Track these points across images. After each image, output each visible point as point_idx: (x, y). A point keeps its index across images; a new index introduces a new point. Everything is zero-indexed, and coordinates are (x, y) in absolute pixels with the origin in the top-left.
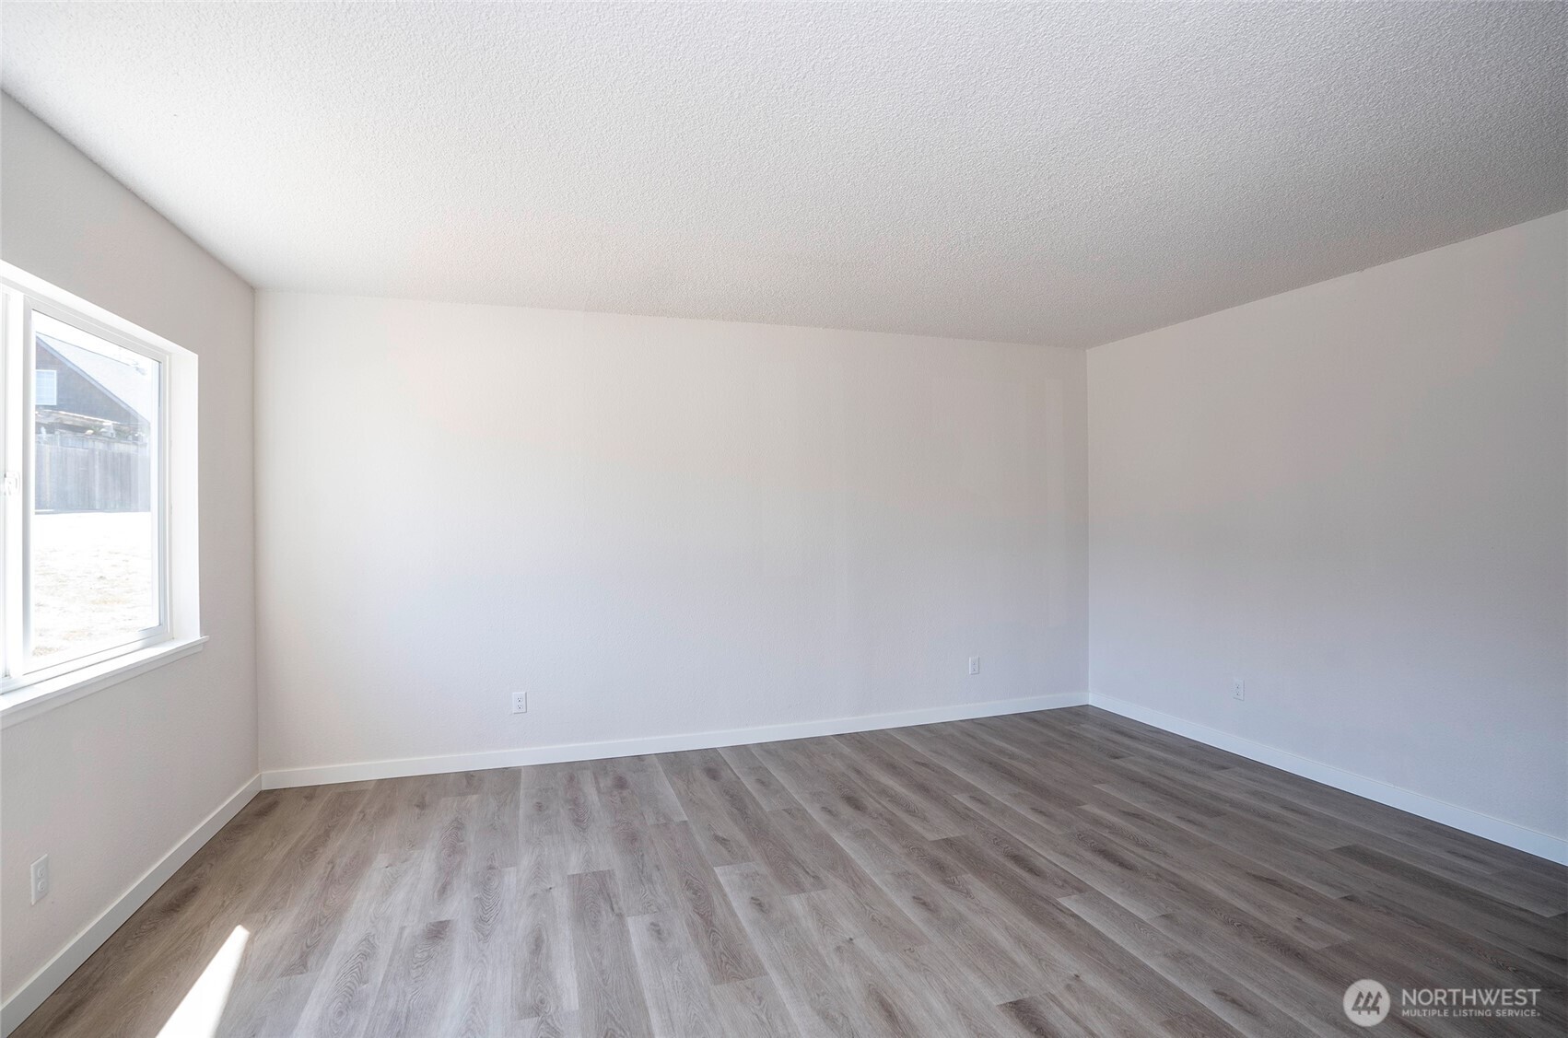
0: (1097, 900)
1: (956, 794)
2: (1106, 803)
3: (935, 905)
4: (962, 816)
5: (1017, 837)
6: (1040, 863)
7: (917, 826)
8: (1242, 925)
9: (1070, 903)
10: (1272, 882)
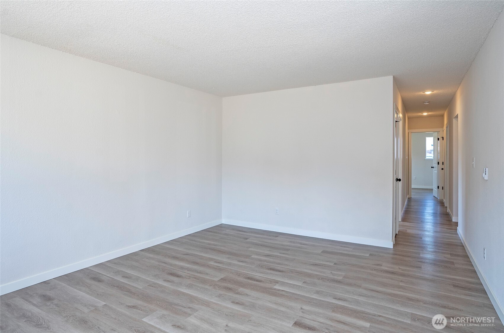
0: (283, 284)
1: (209, 262)
2: (258, 254)
3: (241, 302)
4: (220, 270)
5: (242, 271)
6: (258, 278)
7: (207, 277)
8: (323, 279)
9: (277, 287)
10: (316, 265)
